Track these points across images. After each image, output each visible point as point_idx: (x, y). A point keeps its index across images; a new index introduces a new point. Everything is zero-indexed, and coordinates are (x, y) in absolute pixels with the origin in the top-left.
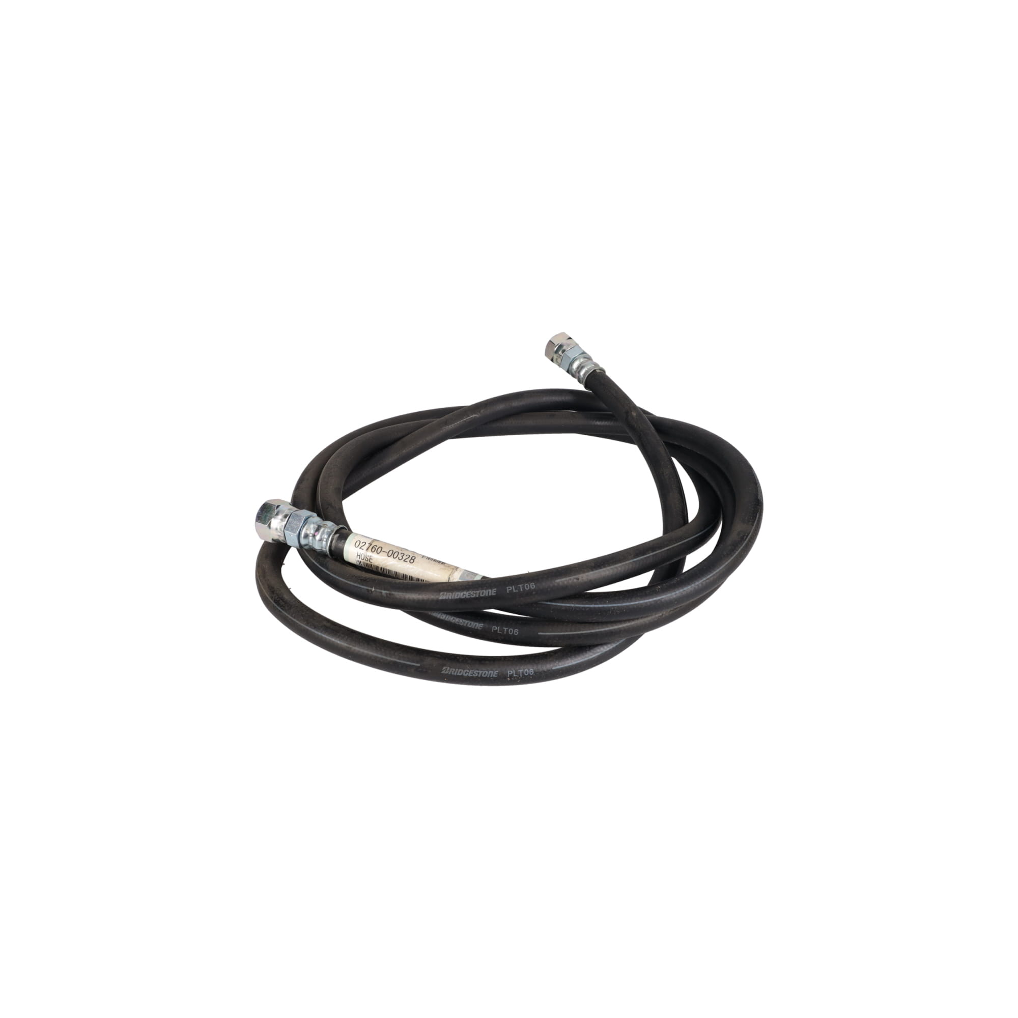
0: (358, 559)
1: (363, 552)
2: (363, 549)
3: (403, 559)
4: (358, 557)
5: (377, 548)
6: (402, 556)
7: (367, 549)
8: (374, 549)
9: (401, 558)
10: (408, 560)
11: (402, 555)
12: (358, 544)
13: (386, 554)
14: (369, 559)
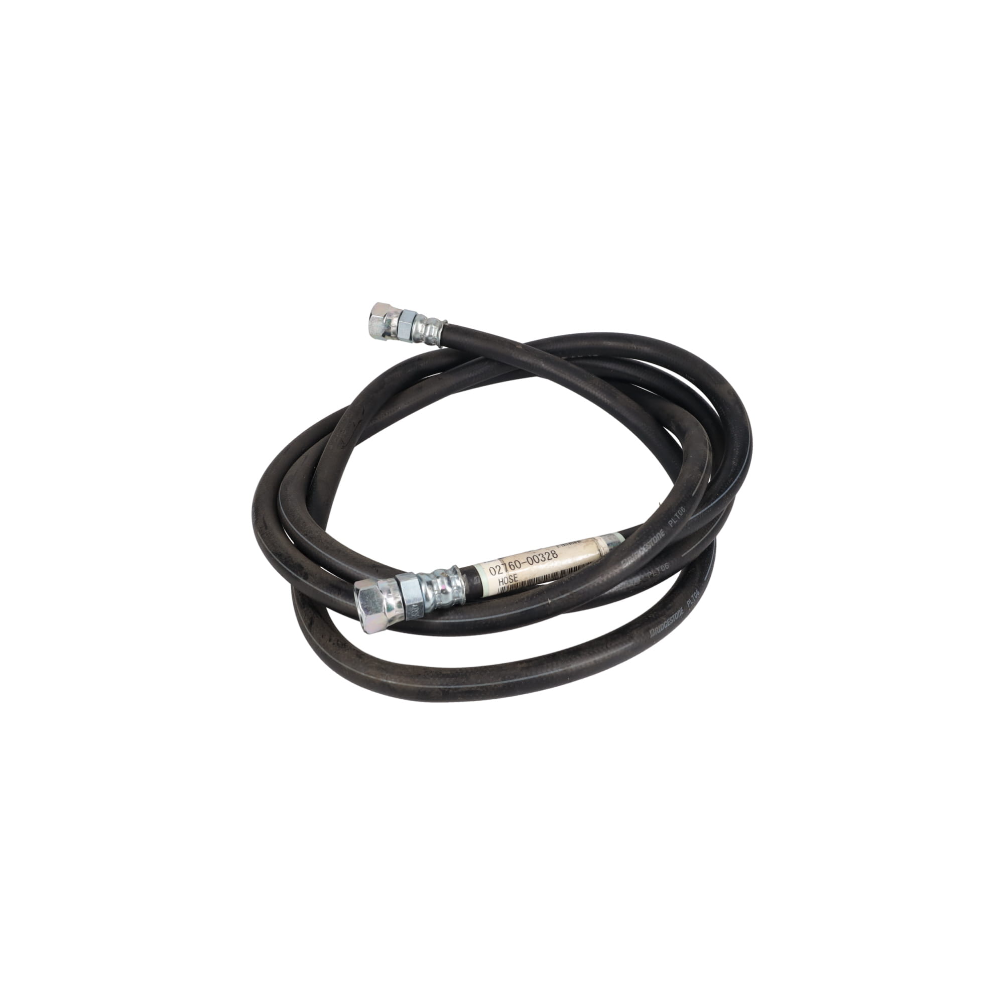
0: (502, 586)
1: (504, 575)
2: (502, 573)
3: (547, 559)
4: (501, 583)
5: (514, 564)
6: (543, 557)
7: (506, 570)
8: (512, 567)
9: (543, 559)
10: (551, 557)
11: (541, 556)
12: (493, 571)
13: (527, 564)
14: (513, 578)
